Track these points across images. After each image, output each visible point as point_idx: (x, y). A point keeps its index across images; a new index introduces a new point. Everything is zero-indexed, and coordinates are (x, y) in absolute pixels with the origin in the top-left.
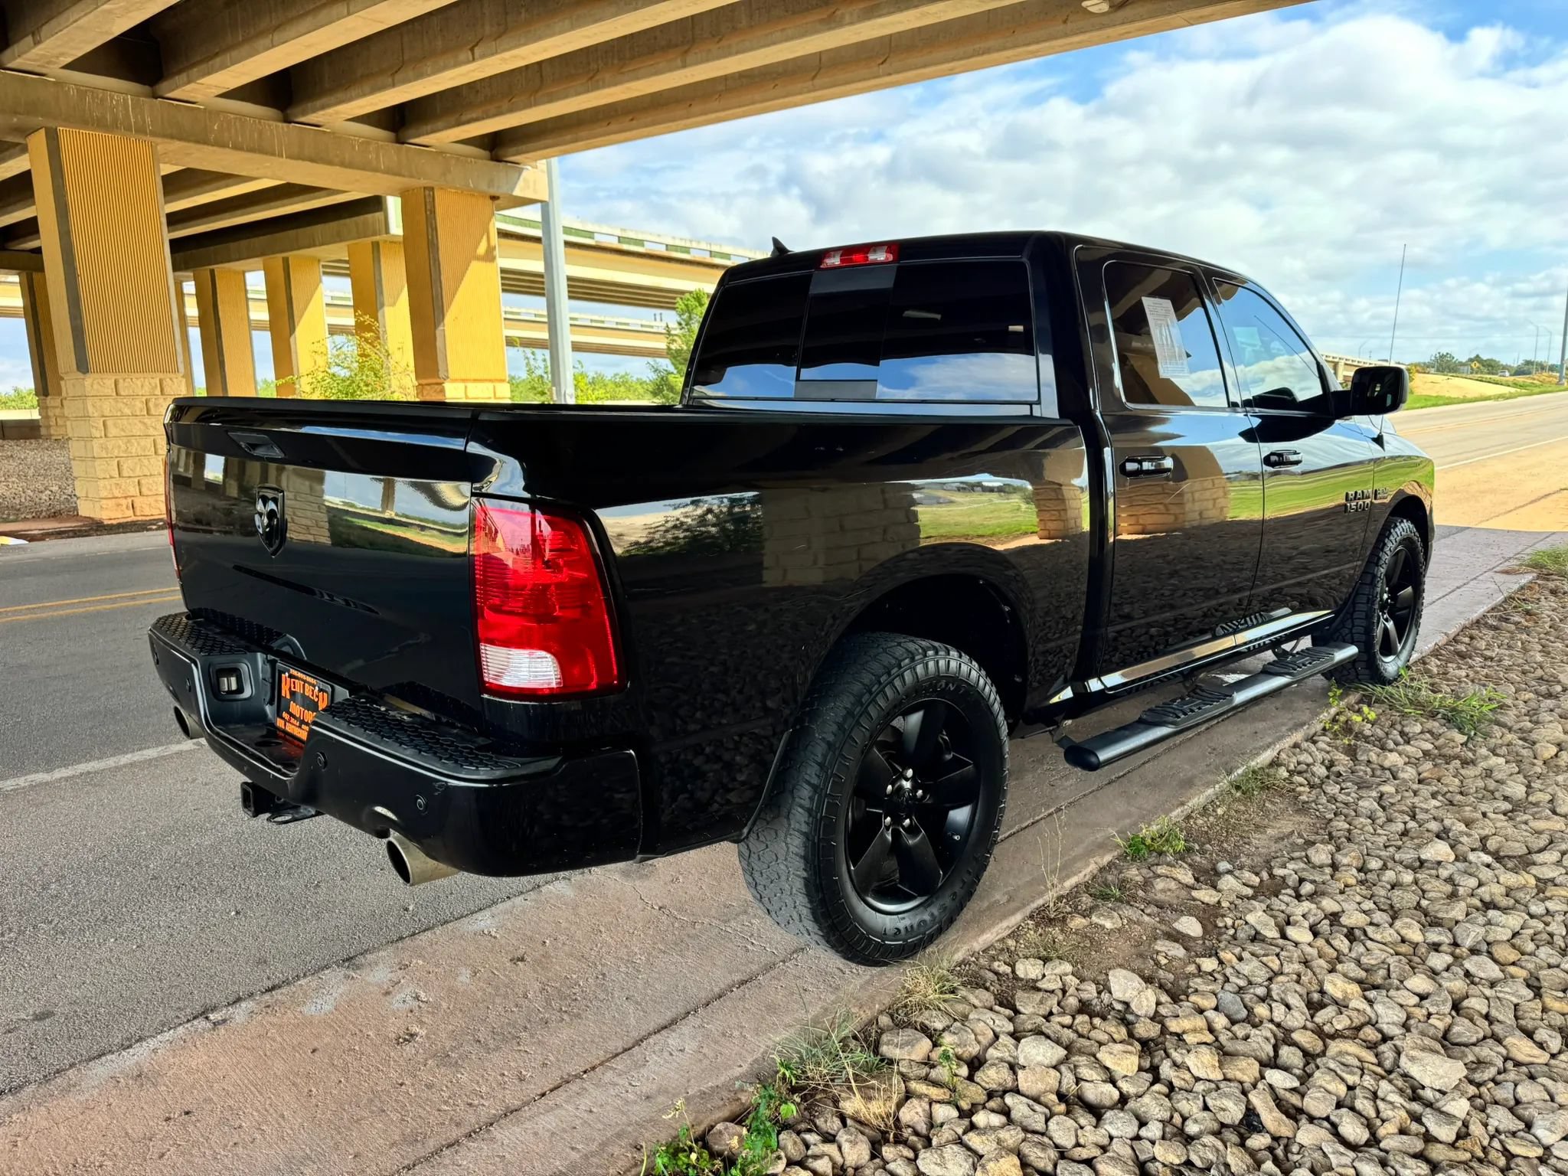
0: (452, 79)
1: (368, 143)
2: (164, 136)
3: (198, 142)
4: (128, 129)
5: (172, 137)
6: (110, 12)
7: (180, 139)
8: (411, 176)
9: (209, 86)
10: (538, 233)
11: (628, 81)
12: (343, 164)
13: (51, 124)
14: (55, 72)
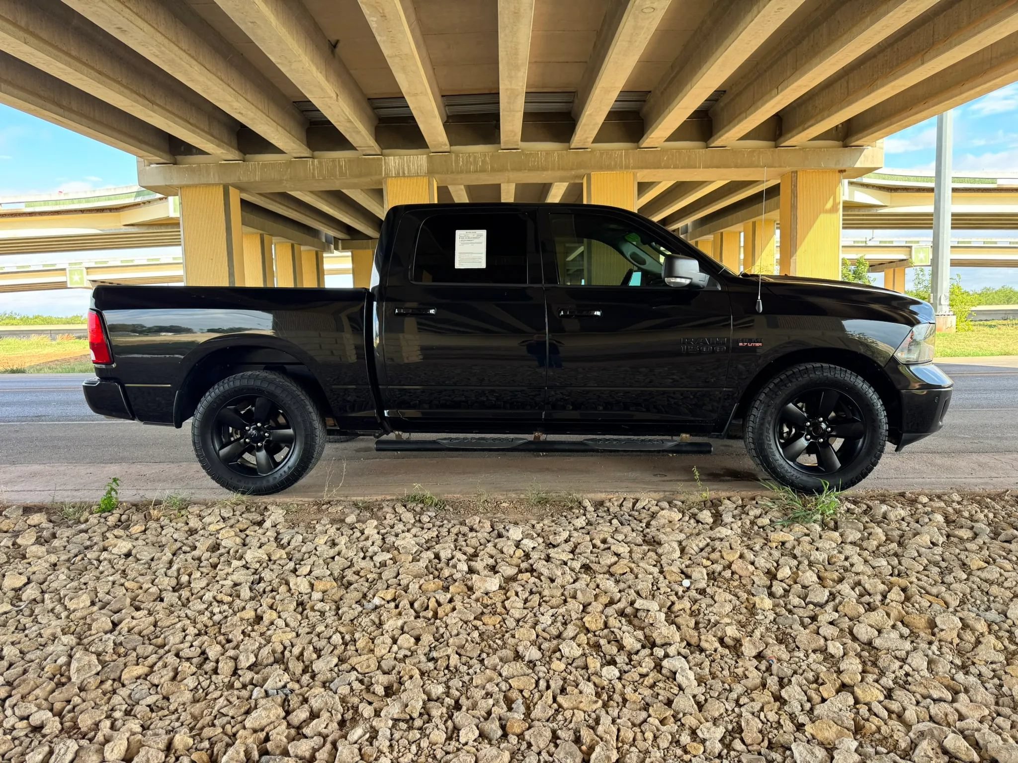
0: (773, 107)
1: (754, 151)
2: (639, 168)
3: (655, 168)
4: (621, 168)
5: (642, 168)
6: (590, 115)
7: (647, 168)
8: (780, 166)
9: (658, 138)
10: (932, 185)
11: (891, 82)
12: (736, 167)
13: (588, 172)
14: (589, 144)
